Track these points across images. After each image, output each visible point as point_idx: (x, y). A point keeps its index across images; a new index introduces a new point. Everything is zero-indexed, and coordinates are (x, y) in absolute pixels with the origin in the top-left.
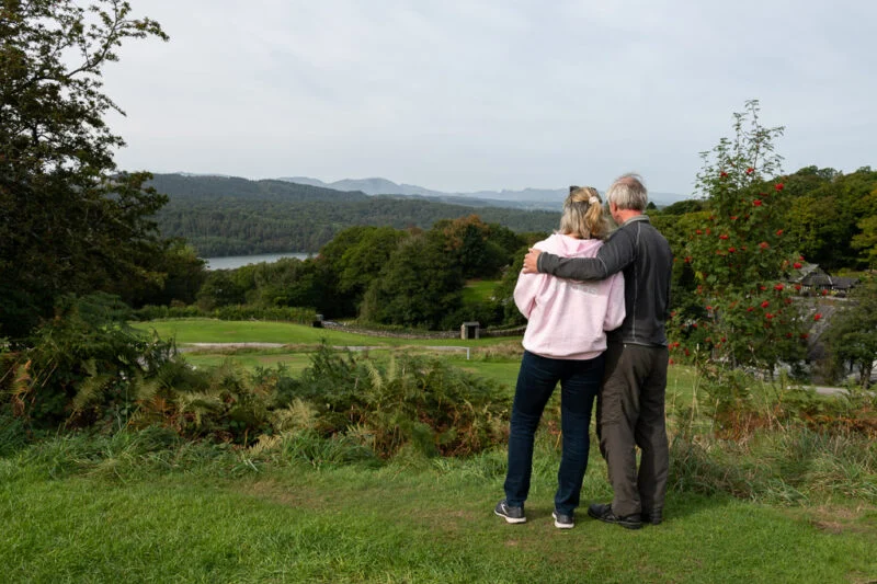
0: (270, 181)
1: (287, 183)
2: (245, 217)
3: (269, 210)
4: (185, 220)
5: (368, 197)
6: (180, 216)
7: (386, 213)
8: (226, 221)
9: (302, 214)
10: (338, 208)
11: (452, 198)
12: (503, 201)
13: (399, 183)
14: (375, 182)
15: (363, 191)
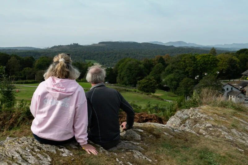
0: (145, 43)
1: (150, 43)
2: (135, 54)
3: (143, 52)
4: (118, 55)
5: (175, 47)
6: (116, 54)
7: (179, 52)
8: (129, 55)
9: (153, 53)
10: (164, 51)
11: (205, 48)
12: (223, 48)
13: (188, 43)
14: (179, 42)
15: (174, 45)
